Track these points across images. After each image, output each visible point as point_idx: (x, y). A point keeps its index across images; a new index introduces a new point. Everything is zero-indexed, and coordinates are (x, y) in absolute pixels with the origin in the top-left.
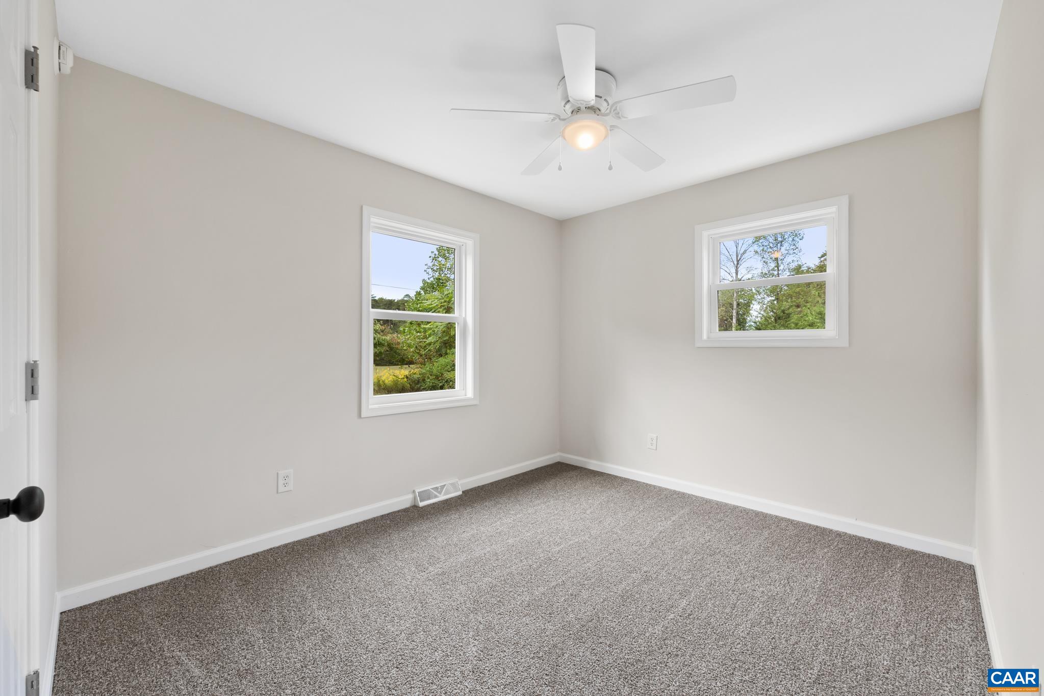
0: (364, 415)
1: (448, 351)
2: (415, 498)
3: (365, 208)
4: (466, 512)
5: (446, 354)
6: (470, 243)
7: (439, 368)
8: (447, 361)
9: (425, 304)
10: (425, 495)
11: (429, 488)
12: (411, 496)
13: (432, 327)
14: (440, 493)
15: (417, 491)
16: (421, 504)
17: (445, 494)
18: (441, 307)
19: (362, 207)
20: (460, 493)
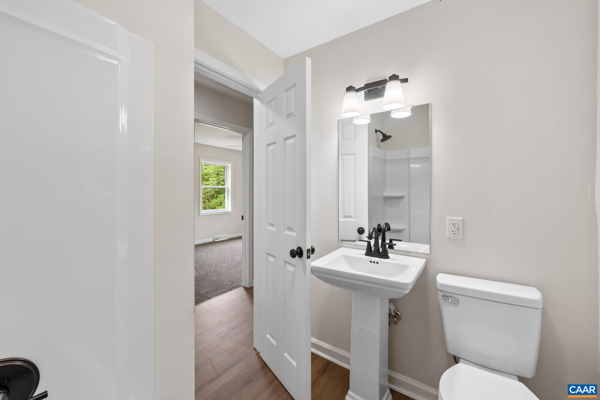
0: (200, 215)
1: (218, 196)
2: (214, 239)
3: (200, 159)
4: (229, 242)
5: (217, 197)
6: (230, 165)
7: (213, 204)
8: (217, 201)
9: (205, 172)
10: (217, 239)
11: (218, 237)
12: (213, 239)
13: (209, 183)
14: (221, 238)
15: (215, 237)
16: (216, 241)
17: (223, 239)
18: (214, 173)
19: (199, 159)
20: (227, 239)
